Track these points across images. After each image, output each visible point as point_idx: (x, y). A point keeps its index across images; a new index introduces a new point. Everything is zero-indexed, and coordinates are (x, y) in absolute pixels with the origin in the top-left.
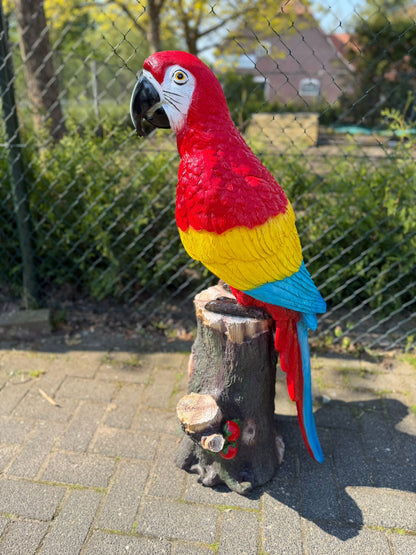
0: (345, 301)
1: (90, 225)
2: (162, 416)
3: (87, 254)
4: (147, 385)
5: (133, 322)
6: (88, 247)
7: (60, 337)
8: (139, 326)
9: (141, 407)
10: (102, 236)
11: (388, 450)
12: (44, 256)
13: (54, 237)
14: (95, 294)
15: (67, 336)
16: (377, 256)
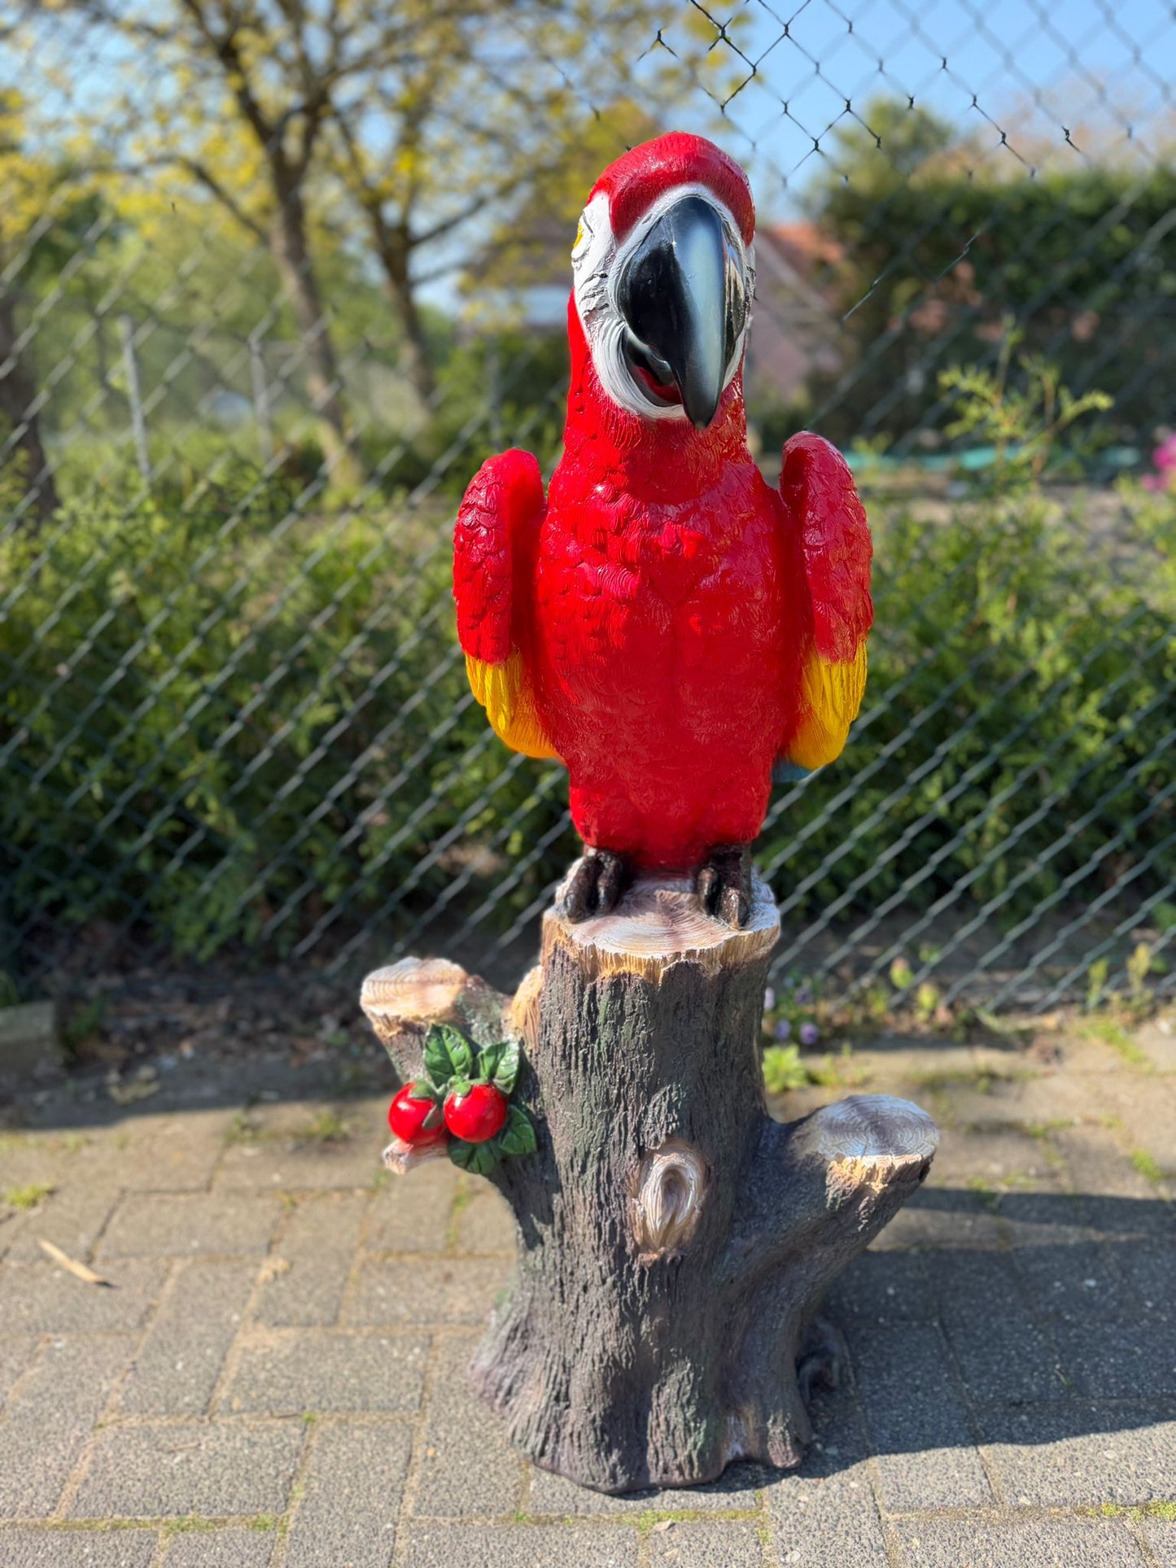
0: (910, 884)
1: (160, 739)
2: (430, 1276)
3: (159, 824)
4: (372, 1191)
5: (312, 1015)
6: (160, 804)
7: (89, 1083)
8: (330, 1024)
9: (362, 1254)
10: (202, 765)
11: (1091, 1283)
12: (26, 845)
13: (57, 784)
14: (189, 944)
15: (113, 1077)
16: (975, 756)
